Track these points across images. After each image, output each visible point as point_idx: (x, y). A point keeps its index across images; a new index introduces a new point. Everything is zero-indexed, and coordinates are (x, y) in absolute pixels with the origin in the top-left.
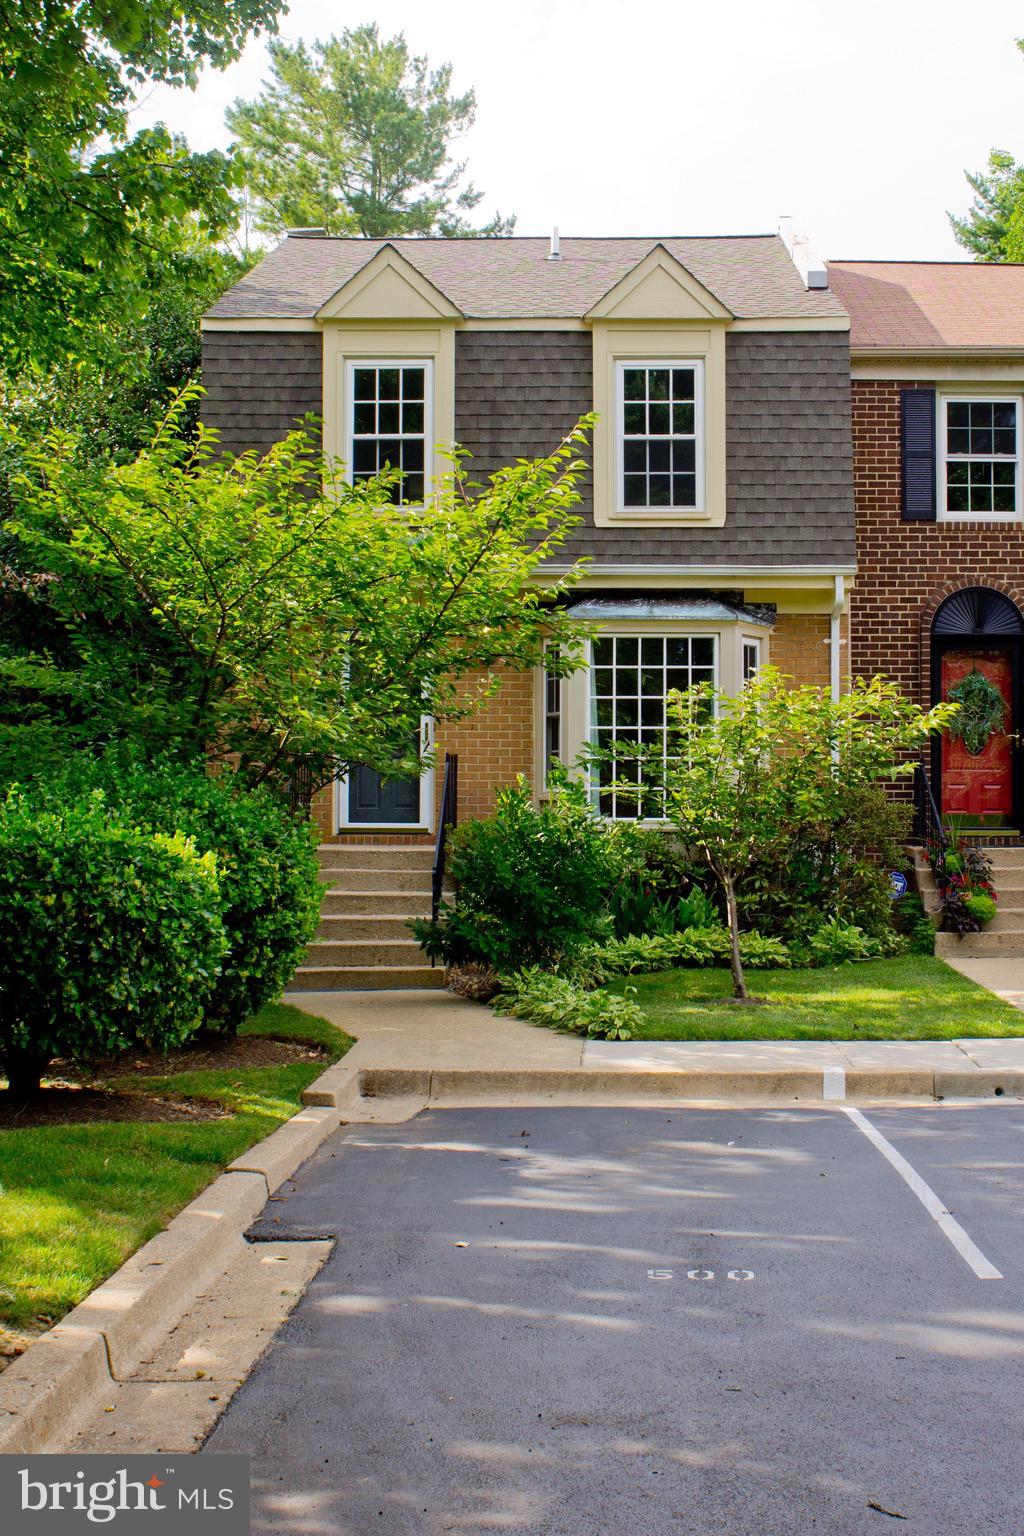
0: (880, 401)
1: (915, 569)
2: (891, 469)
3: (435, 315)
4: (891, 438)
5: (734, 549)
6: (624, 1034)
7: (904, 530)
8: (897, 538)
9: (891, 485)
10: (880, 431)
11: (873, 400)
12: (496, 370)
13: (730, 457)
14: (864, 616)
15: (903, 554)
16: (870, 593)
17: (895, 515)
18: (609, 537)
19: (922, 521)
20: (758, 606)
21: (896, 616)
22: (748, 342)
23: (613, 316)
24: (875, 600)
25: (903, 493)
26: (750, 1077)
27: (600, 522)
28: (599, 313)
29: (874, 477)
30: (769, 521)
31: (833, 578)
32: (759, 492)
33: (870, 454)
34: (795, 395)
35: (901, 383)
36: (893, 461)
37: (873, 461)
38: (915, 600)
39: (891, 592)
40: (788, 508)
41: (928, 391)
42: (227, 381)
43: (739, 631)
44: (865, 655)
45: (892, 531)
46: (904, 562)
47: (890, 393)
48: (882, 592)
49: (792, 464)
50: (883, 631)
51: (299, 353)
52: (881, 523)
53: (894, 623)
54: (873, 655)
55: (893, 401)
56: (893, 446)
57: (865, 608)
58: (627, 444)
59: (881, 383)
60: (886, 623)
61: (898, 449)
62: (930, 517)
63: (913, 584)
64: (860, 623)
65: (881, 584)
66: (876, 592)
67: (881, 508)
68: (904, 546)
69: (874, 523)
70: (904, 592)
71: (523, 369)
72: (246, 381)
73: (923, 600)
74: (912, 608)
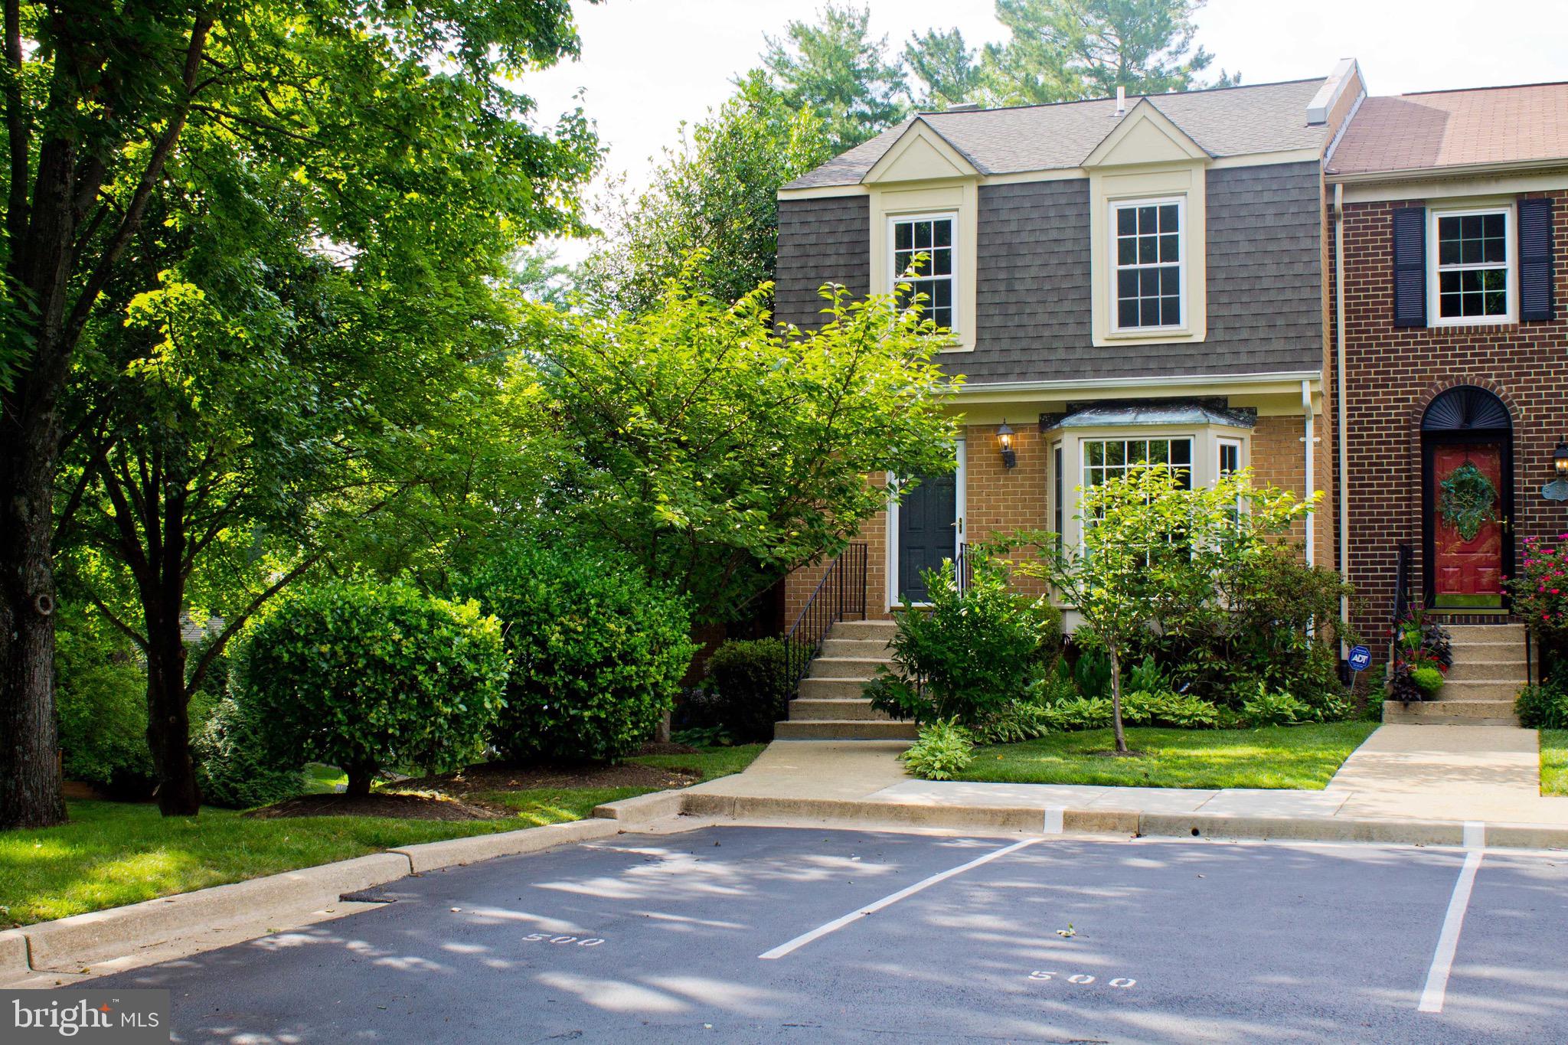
0: (1373, 220)
1: (1407, 372)
2: (1384, 282)
3: (958, 174)
4: (1384, 254)
5: (1212, 361)
6: (940, 774)
7: (1397, 337)
8: (1390, 344)
9: (1384, 296)
10: (1374, 248)
11: (1367, 221)
12: (1013, 217)
13: (1210, 280)
14: (1360, 415)
15: (1396, 358)
16: (1365, 394)
17: (1388, 324)
18: (1104, 355)
19: (1413, 328)
20: (1240, 410)
21: (1390, 414)
22: (1228, 177)
23: (1105, 163)
24: (1369, 401)
25: (1395, 303)
26: (984, 812)
27: (1097, 342)
28: (1093, 162)
29: (1367, 290)
30: (1245, 334)
31: (1300, 383)
32: (1236, 310)
33: (1364, 269)
34: (1270, 221)
35: (1392, 203)
36: (1385, 275)
37: (1367, 276)
38: (1407, 400)
39: (1384, 394)
40: (1262, 322)
41: (1418, 209)
42: (798, 240)
43: (1212, 433)
44: (1361, 451)
45: (1385, 338)
46: (1397, 365)
47: (1383, 213)
48: (1377, 394)
49: (1266, 283)
50: (1378, 429)
51: (854, 214)
52: (1375, 331)
53: (1387, 422)
54: (1368, 450)
55: (1385, 220)
56: (1386, 261)
57: (1360, 409)
58: (1121, 273)
59: (1375, 205)
60: (1380, 422)
61: (1390, 264)
62: (1421, 323)
63: (1405, 386)
64: (1356, 423)
65: (1375, 387)
66: (1370, 394)
67: (1375, 317)
68: (1397, 351)
69: (1368, 331)
70: (1396, 393)
71: (1035, 215)
72: (813, 239)
73: (1415, 400)
74: (1404, 407)
